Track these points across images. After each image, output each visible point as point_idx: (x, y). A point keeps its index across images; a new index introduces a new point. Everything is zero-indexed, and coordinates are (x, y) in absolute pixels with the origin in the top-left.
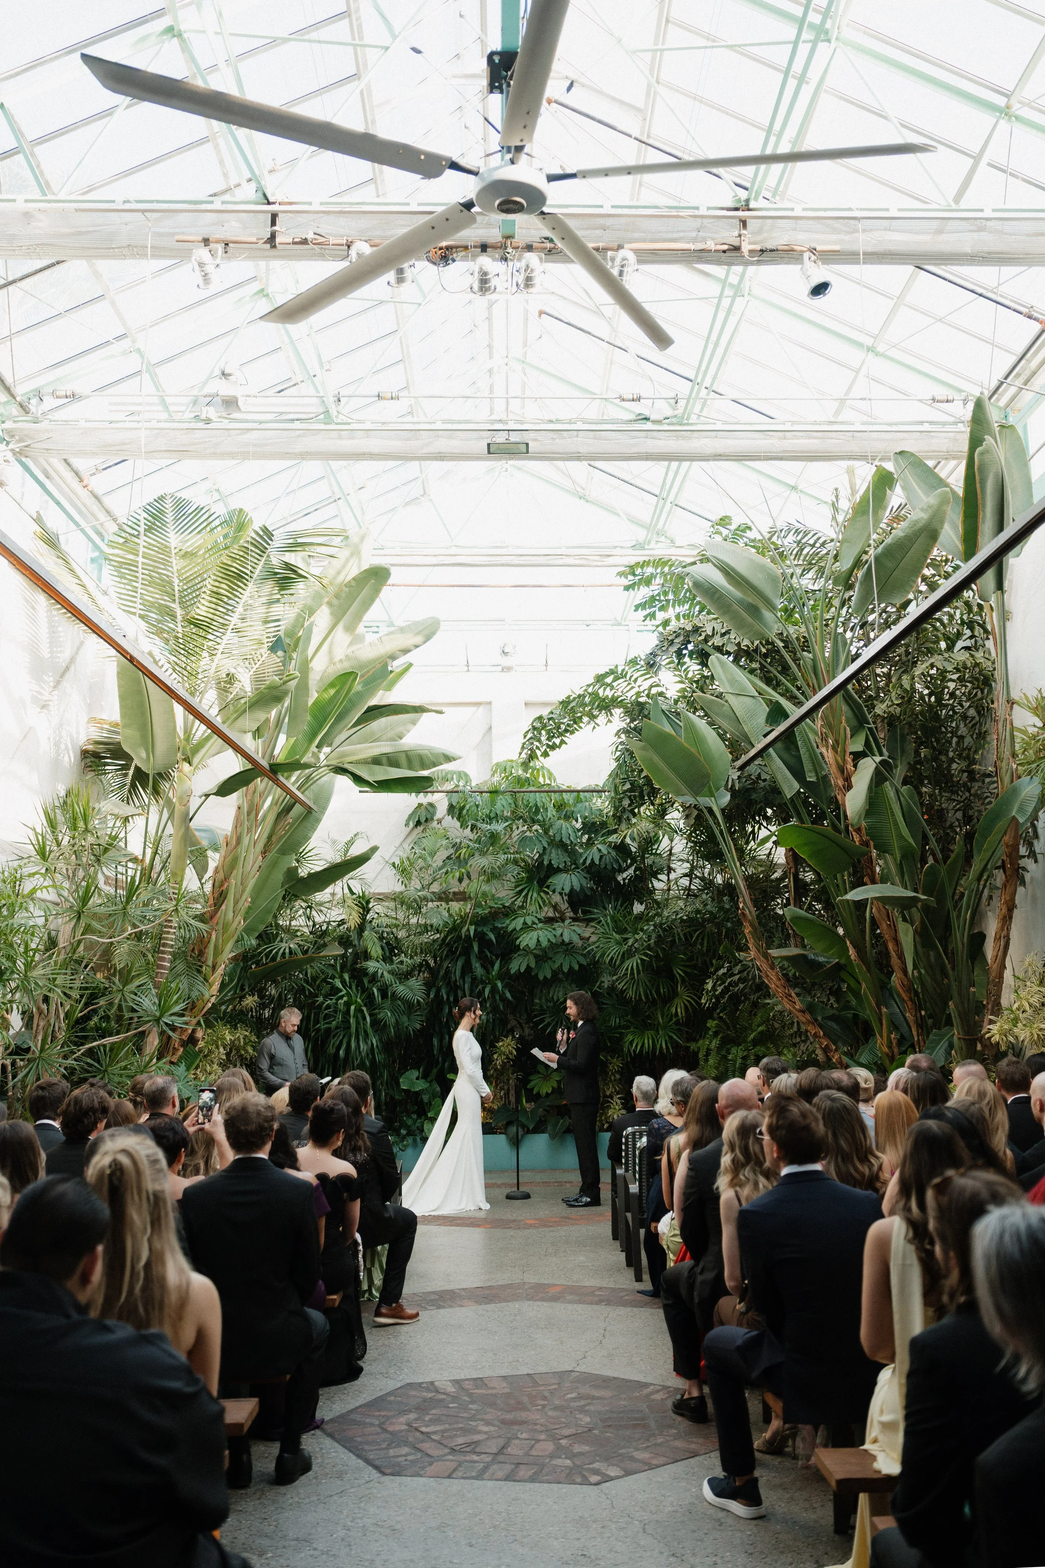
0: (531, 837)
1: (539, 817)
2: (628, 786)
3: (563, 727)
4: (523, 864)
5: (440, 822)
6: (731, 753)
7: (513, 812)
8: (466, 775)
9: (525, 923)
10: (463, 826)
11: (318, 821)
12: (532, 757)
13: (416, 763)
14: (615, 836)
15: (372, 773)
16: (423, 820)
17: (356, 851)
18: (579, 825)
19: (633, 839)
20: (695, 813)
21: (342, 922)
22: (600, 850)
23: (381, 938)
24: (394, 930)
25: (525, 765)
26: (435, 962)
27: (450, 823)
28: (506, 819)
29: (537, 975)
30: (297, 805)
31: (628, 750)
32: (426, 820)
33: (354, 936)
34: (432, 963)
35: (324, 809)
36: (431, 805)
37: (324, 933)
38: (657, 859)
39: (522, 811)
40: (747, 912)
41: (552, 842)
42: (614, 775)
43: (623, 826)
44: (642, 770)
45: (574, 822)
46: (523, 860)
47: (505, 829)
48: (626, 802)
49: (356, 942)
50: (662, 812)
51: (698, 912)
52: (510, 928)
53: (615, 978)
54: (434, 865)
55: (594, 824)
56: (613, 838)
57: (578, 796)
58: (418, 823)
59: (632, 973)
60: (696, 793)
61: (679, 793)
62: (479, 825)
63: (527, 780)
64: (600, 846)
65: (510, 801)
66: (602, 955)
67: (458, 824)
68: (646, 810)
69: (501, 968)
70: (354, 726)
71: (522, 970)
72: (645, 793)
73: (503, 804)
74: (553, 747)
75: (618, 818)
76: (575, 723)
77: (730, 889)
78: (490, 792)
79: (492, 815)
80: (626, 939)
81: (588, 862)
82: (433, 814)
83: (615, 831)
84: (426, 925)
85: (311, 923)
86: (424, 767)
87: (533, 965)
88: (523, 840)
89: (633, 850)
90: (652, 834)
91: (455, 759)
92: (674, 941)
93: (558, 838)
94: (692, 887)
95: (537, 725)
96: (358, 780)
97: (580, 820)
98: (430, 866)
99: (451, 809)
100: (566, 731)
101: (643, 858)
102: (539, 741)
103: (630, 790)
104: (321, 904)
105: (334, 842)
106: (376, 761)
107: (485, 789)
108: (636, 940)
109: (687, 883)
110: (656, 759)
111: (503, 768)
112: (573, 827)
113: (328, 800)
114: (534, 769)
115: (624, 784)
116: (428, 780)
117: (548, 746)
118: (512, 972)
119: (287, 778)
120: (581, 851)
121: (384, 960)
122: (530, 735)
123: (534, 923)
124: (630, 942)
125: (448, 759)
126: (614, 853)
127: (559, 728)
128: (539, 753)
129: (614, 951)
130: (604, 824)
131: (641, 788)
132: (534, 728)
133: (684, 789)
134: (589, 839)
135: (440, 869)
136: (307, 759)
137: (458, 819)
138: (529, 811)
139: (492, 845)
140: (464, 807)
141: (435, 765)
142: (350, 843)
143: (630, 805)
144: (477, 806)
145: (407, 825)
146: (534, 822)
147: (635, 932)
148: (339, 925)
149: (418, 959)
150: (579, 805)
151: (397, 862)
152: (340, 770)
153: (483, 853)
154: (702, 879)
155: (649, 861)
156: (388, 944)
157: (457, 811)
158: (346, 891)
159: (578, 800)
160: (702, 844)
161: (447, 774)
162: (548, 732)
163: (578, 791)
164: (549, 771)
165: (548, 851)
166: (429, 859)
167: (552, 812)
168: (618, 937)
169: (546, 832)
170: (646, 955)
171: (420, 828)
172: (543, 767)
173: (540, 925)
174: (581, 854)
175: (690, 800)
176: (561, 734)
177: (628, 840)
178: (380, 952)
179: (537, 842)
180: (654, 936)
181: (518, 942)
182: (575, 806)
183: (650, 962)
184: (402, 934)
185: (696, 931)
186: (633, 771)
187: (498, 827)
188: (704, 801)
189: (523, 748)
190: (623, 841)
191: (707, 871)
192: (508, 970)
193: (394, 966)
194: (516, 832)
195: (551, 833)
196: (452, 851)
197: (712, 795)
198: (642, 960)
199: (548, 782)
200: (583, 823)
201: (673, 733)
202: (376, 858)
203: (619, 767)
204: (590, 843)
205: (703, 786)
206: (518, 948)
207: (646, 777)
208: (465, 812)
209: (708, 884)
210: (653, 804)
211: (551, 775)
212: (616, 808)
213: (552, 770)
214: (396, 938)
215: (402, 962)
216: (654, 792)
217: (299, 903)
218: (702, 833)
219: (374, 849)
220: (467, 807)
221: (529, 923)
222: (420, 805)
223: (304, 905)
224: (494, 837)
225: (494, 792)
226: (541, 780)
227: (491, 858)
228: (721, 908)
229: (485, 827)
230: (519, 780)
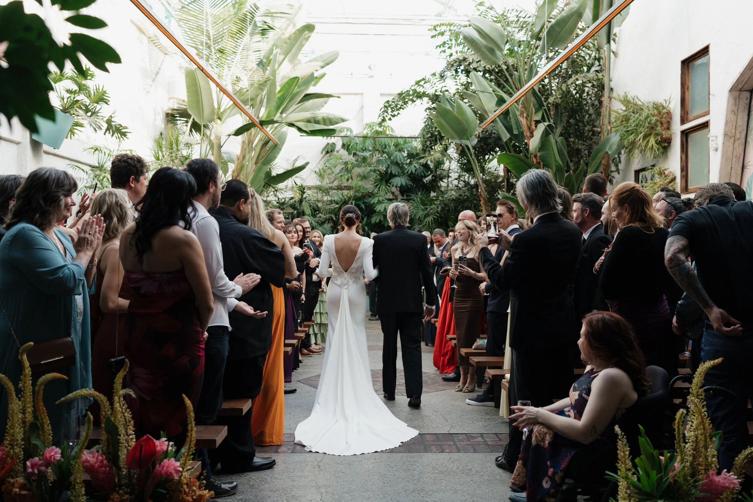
0: (382, 160)
1: (386, 150)
2: (429, 135)
3: (399, 106)
4: (378, 173)
5: (338, 152)
6: (479, 120)
7: (374, 148)
8: (351, 129)
9: (379, 200)
10: (350, 154)
11: (280, 149)
12: (384, 120)
13: (328, 122)
14: (423, 160)
15: (306, 126)
16: (330, 151)
17: (298, 164)
18: (405, 154)
19: (431, 162)
20: (461, 148)
21: (292, 198)
22: (415, 167)
23: (310, 206)
24: (317, 203)
25: (380, 124)
26: (336, 218)
27: (344, 152)
28: (370, 151)
29: (384, 224)
30: (271, 141)
31: (430, 118)
32: (331, 151)
33: (297, 205)
34: (334, 219)
35: (283, 144)
36: (334, 144)
37: (283, 204)
38: (443, 172)
39: (378, 147)
40: (482, 194)
41: (392, 162)
42: (423, 130)
43: (427, 154)
44: (436, 128)
45: (403, 153)
46: (379, 171)
47: (370, 155)
48: (428, 143)
49: (298, 207)
50: (446, 149)
51: (461, 195)
52: (372, 202)
53: (421, 226)
54: (336, 172)
55: (413, 154)
56: (422, 161)
57: (406, 140)
58: (327, 152)
59: (429, 224)
60: (461, 138)
61: (453, 138)
62: (358, 153)
63: (381, 132)
64: (415, 165)
65: (372, 142)
66: (415, 216)
67: (347, 153)
68: (438, 148)
69: (367, 221)
70: (299, 102)
71: (377, 221)
72: (438, 139)
73: (369, 144)
74: (394, 116)
75: (424, 150)
76: (405, 104)
77: (476, 186)
78: (363, 137)
79: (364, 148)
80: (426, 209)
81: (410, 172)
82: (335, 148)
83: (423, 158)
84: (331, 201)
85: (277, 199)
86: (332, 123)
87: (382, 219)
88: (378, 161)
89: (432, 167)
90: (441, 160)
91: (346, 121)
92: (449, 209)
93: (395, 161)
94: (459, 185)
95: (387, 105)
96: (300, 129)
97: (406, 152)
98: (333, 172)
99: (343, 146)
100: (400, 108)
101: (436, 171)
102: (387, 112)
103: (431, 137)
104: (282, 190)
105: (288, 160)
106: (309, 121)
107: (360, 136)
108: (431, 209)
109: (457, 184)
110: (443, 122)
111: (369, 126)
112: (403, 155)
113: (284, 139)
114: (384, 127)
115: (427, 134)
116: (333, 131)
117: (392, 115)
118: (373, 222)
119: (267, 128)
120: (406, 167)
121: (312, 216)
122: (383, 110)
123: (383, 200)
124: (428, 210)
125: (343, 120)
126: (422, 168)
127: (397, 106)
128: (387, 119)
129: (421, 213)
130: (417, 154)
131: (436, 136)
132: (385, 106)
133: (455, 136)
134: (411, 161)
135: (338, 174)
136: (275, 119)
137: (347, 151)
138: (382, 147)
139: (364, 162)
140: (350, 145)
141: (337, 123)
142: (296, 160)
143: (430, 144)
144: (357, 144)
145: (322, 153)
146: (384, 152)
147: (431, 205)
148: (290, 200)
149: (328, 216)
150: (406, 145)
151: (317, 171)
152: (291, 125)
153: (359, 166)
154: (464, 181)
155: (438, 173)
156: (313, 208)
157: (346, 147)
158: (294, 183)
159: (405, 142)
160: (465, 164)
161: (341, 128)
162: (392, 108)
163: (406, 138)
164: (391, 128)
165: (390, 167)
166: (333, 169)
167: (392, 148)
168: (423, 207)
169: (390, 158)
170: (436, 215)
171: (328, 155)
172: (388, 126)
173: (386, 201)
174: (406, 169)
175: (458, 142)
176: (398, 110)
177: (429, 162)
178: (310, 212)
179: (385, 162)
180: (440, 207)
181: (375, 209)
182: (404, 145)
183: (438, 219)
184: (320, 205)
185: (459, 205)
186: (432, 128)
187: (367, 154)
188: (465, 142)
189: (379, 116)
190: (426, 163)
191: (466, 177)
192: (371, 222)
193: (317, 219)
194: (375, 157)
195: (392, 158)
196: (343, 166)
197: (468, 139)
198: (434, 218)
199: (391, 133)
200: (408, 154)
201: (451, 109)
202: (308, 167)
203: (426, 126)
204: (411, 163)
205: (464, 134)
206: (375, 212)
207: (438, 131)
208: (350, 147)
209: (467, 184)
210: (441, 144)
211: (392, 130)
212: (423, 146)
213: (393, 128)
214: (317, 206)
215: (320, 217)
216: (442, 138)
217: (271, 189)
218: (465, 159)
219: (307, 163)
220: (352, 145)
221: (381, 200)
222: (328, 144)
223: (273, 190)
224: (364, 159)
225: (365, 137)
226: (387, 132)
227: (363, 169)
228: (472, 194)
229: (361, 154)
230: (377, 132)
